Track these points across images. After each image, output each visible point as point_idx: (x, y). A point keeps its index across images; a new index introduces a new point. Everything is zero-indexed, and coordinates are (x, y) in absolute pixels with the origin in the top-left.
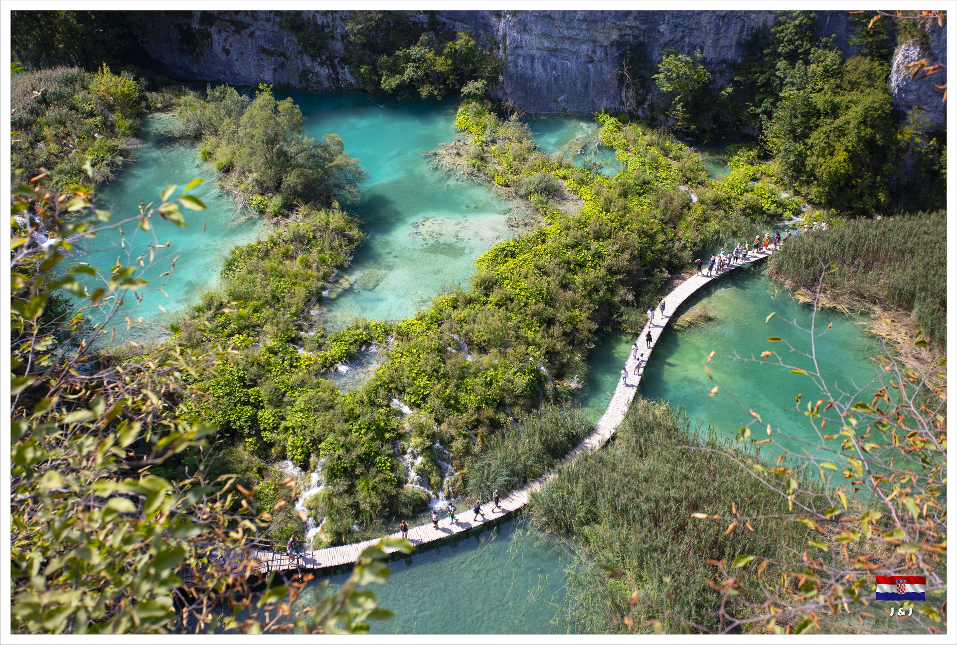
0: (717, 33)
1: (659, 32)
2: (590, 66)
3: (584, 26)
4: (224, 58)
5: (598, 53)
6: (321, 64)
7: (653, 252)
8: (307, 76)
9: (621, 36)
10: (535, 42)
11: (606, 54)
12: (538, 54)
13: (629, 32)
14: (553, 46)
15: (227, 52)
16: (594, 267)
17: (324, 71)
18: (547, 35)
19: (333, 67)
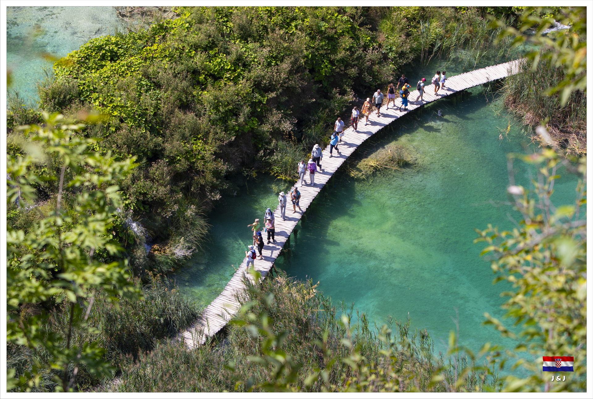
7: (332, 62)
16: (235, 81)
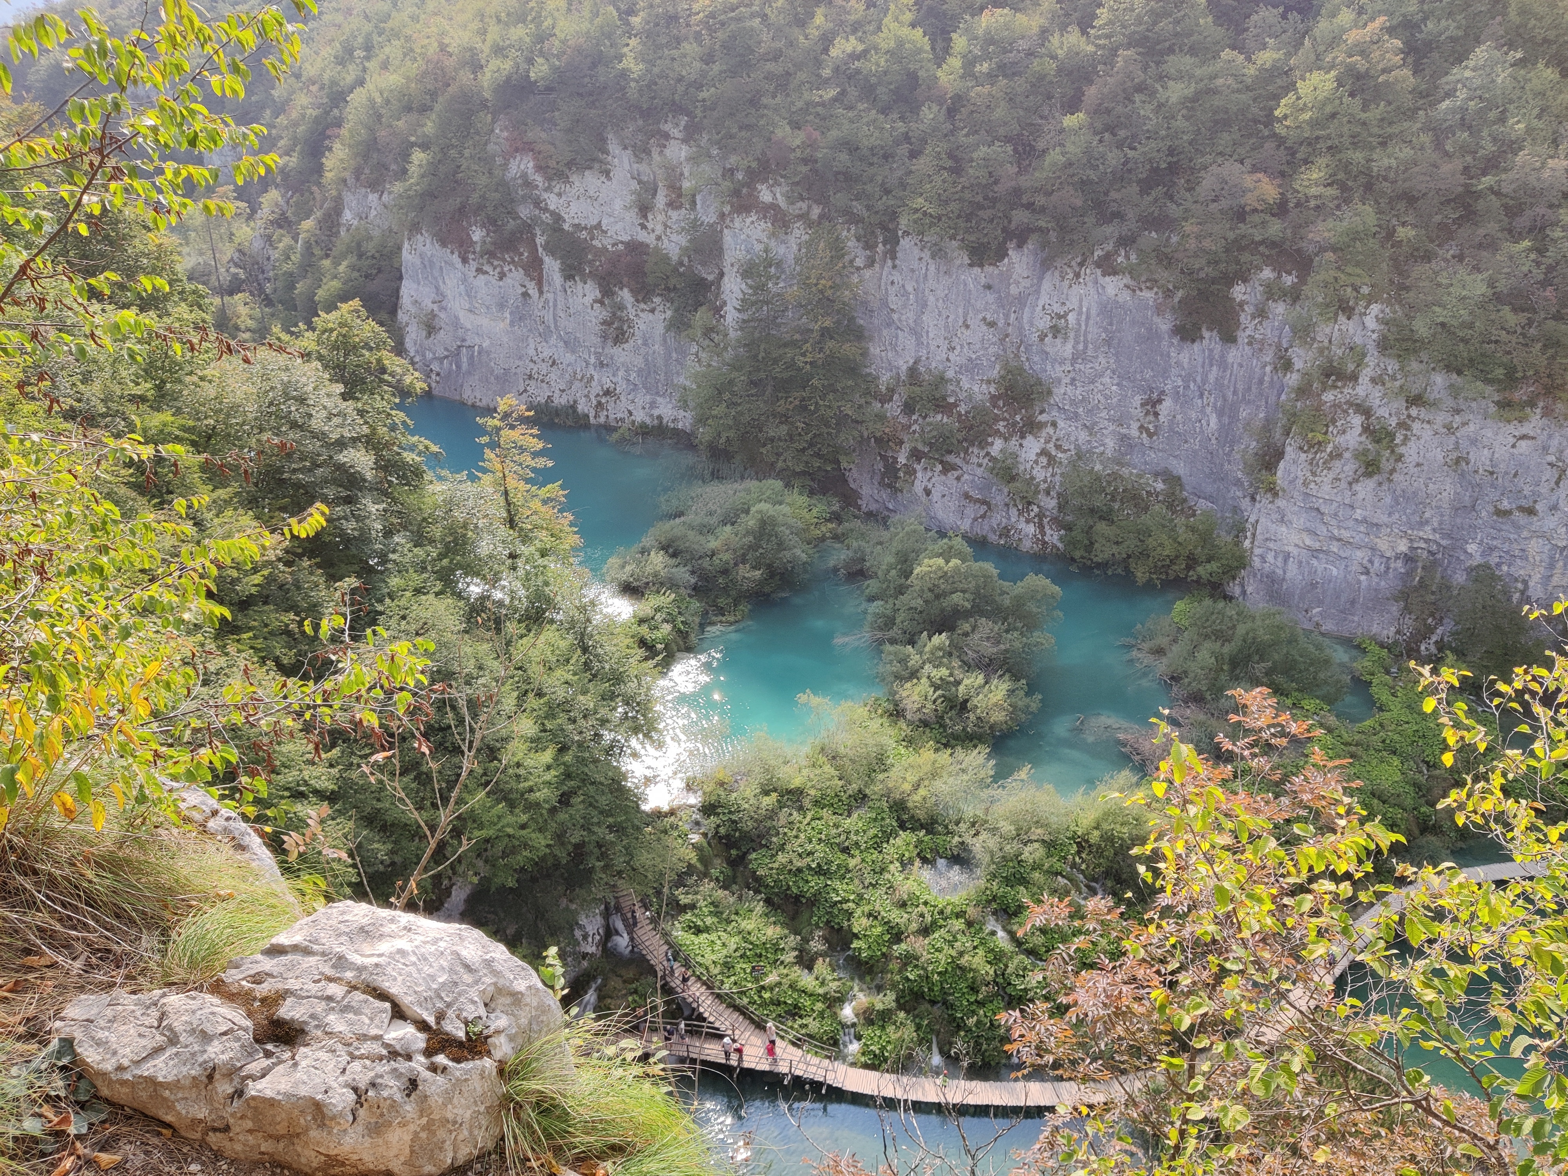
0: (1551, 566)
1: (1466, 552)
2: (1363, 578)
3: (1362, 529)
4: (924, 498)
5: (1376, 564)
6: (1028, 521)
8: (1009, 531)
9: (1412, 548)
10: (1295, 538)
11: (1388, 568)
12: (1294, 551)
13: (1423, 545)
14: (1317, 545)
15: (928, 493)
17: (1031, 529)
18: (1312, 533)
19: (1041, 526)
